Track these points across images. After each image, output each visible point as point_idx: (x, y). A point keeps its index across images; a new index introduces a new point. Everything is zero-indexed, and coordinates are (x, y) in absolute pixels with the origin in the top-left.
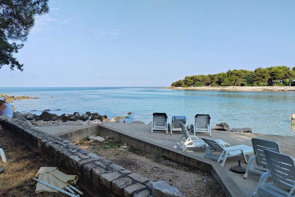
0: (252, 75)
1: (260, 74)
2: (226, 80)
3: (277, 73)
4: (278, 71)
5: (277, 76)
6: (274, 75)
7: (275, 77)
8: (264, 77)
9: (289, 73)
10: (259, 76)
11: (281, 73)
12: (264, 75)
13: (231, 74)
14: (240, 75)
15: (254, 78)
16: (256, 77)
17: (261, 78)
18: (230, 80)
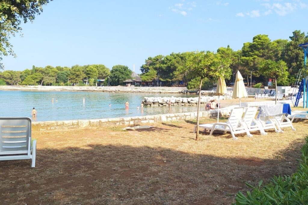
0: (66, 73)
1: (74, 72)
2: (29, 78)
3: (92, 71)
4: (92, 69)
5: (92, 75)
6: (89, 74)
7: (90, 76)
8: (77, 76)
9: (104, 72)
10: (73, 74)
11: (96, 72)
12: (78, 73)
13: (36, 71)
14: (47, 72)
15: (68, 76)
16: (70, 75)
17: (75, 77)
18: (33, 78)
